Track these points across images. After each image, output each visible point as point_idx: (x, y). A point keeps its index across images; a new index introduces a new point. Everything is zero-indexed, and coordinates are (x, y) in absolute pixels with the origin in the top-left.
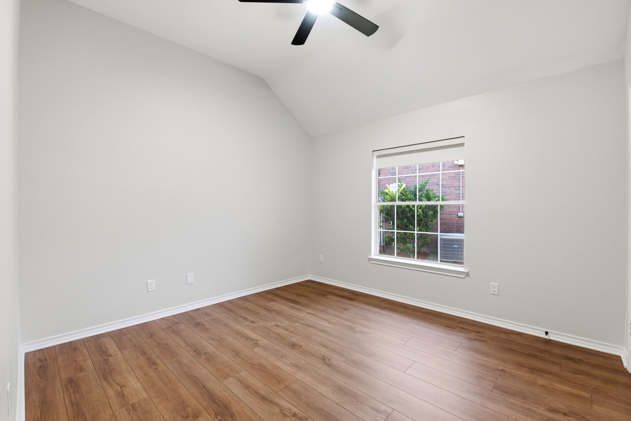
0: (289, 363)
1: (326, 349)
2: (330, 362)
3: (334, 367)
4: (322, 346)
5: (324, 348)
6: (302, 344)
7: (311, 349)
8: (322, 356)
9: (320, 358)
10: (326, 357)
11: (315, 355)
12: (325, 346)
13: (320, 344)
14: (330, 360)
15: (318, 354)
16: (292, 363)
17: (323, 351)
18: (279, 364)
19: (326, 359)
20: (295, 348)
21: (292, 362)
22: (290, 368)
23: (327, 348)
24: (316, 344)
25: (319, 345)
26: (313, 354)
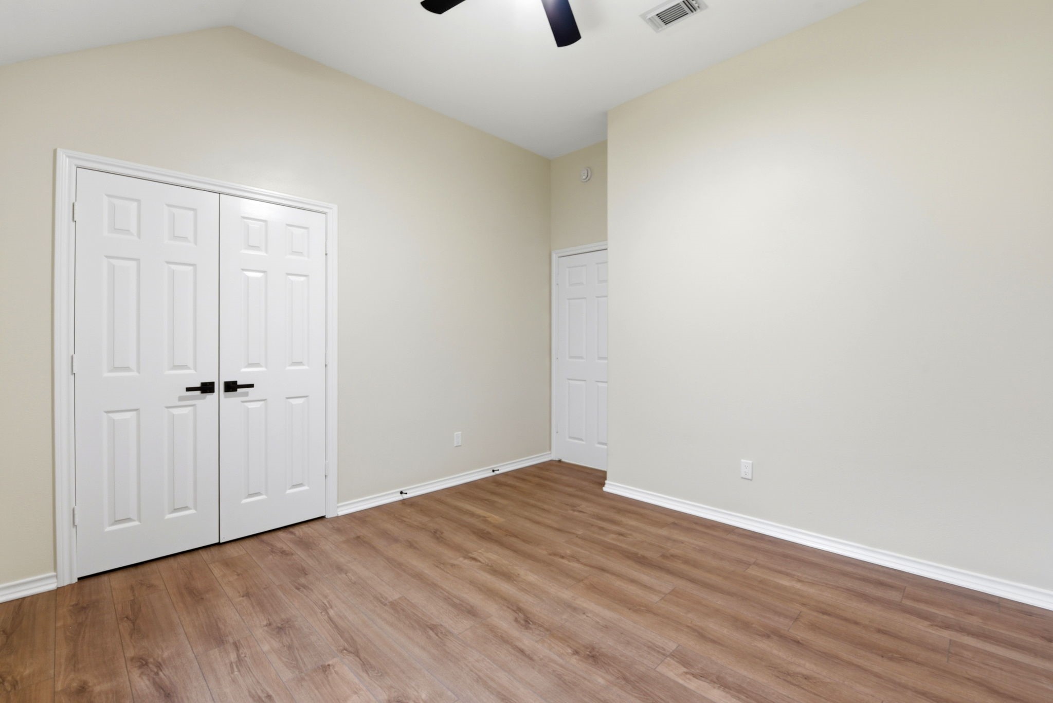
0: (589, 615)
1: (519, 644)
2: (516, 615)
3: (511, 607)
4: (527, 653)
5: (523, 647)
6: (574, 660)
7: (553, 645)
8: (531, 629)
9: (534, 623)
10: (522, 625)
11: (542, 629)
12: (522, 651)
13: (531, 659)
14: (516, 620)
15: (537, 632)
16: (584, 614)
17: (527, 640)
18: (607, 614)
19: (523, 622)
20: (587, 648)
21: (585, 617)
22: (585, 605)
23: (517, 647)
24: (541, 659)
25: (535, 657)
26: (548, 633)
